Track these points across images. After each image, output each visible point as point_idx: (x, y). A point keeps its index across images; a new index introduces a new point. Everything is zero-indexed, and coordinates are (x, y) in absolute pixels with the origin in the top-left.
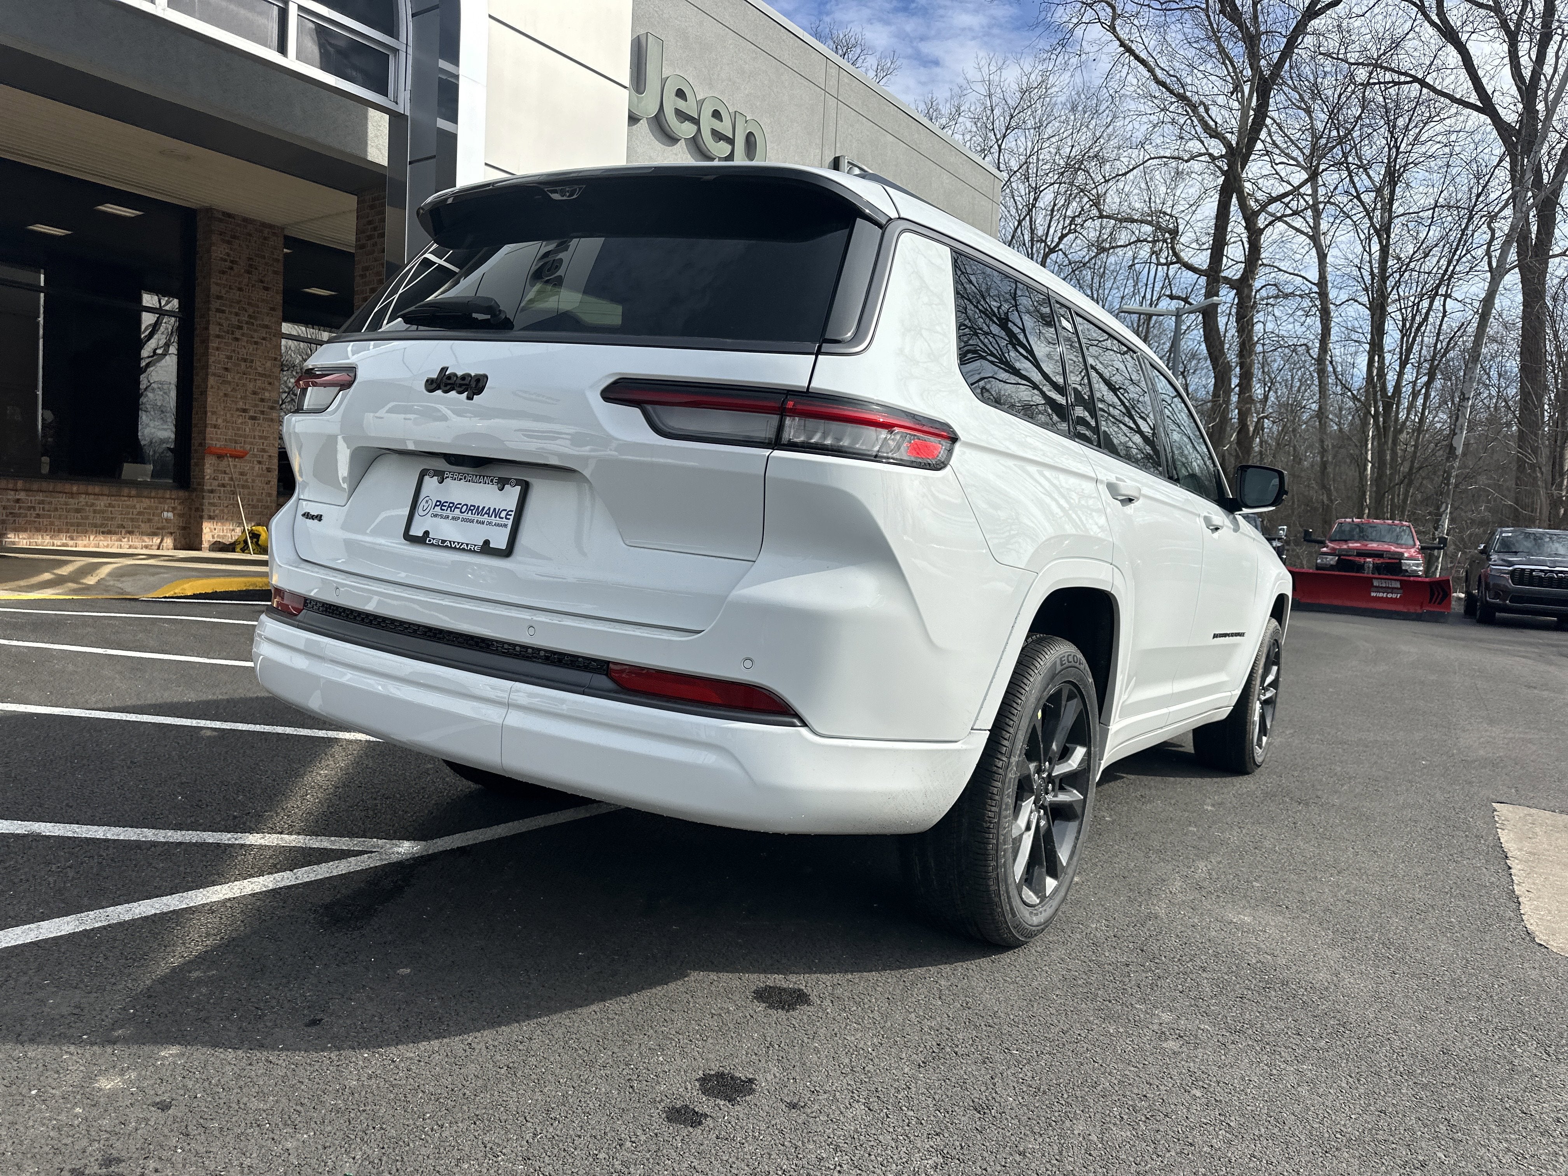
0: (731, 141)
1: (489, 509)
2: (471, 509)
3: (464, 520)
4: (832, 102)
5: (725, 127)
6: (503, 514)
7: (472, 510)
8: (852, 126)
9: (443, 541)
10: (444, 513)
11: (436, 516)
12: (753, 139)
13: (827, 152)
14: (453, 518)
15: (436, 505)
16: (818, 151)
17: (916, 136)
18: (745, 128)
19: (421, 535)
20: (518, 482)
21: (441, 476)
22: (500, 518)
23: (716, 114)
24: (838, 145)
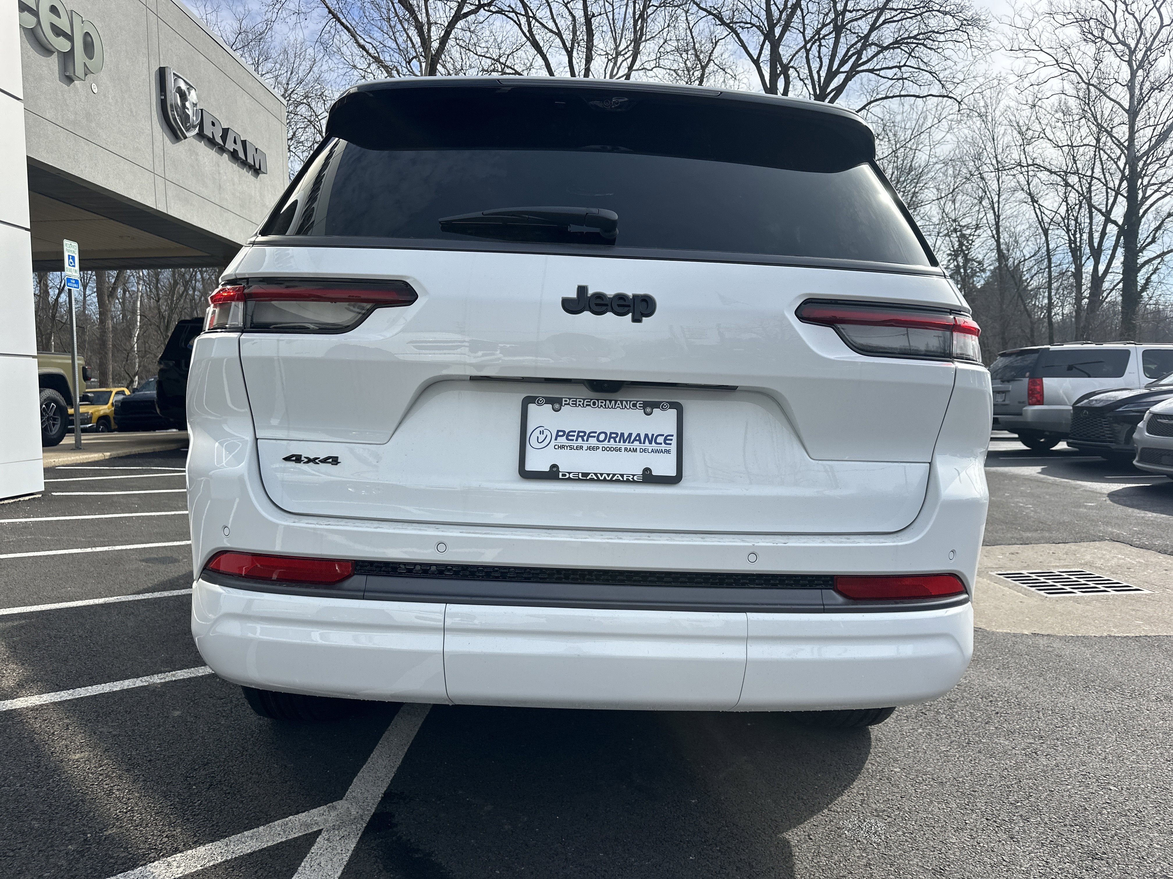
0: (70, 38)
1: (639, 435)
2: (611, 436)
3: (605, 449)
4: (153, 18)
5: (63, 23)
6: (660, 440)
7: (614, 438)
8: (171, 42)
9: (585, 475)
10: (575, 444)
11: (562, 447)
12: (90, 39)
13: (152, 61)
14: (589, 448)
15: (557, 436)
16: (145, 59)
17: (222, 59)
18: (82, 28)
19: (547, 470)
20: (674, 405)
21: (556, 403)
22: (656, 443)
23: (53, 9)
24: (161, 57)
